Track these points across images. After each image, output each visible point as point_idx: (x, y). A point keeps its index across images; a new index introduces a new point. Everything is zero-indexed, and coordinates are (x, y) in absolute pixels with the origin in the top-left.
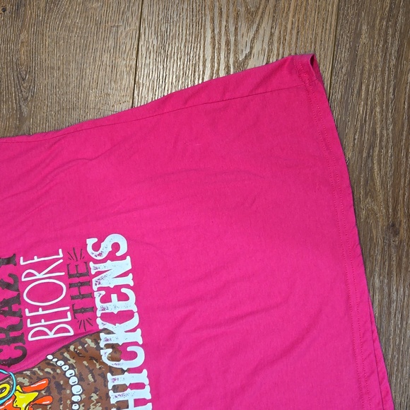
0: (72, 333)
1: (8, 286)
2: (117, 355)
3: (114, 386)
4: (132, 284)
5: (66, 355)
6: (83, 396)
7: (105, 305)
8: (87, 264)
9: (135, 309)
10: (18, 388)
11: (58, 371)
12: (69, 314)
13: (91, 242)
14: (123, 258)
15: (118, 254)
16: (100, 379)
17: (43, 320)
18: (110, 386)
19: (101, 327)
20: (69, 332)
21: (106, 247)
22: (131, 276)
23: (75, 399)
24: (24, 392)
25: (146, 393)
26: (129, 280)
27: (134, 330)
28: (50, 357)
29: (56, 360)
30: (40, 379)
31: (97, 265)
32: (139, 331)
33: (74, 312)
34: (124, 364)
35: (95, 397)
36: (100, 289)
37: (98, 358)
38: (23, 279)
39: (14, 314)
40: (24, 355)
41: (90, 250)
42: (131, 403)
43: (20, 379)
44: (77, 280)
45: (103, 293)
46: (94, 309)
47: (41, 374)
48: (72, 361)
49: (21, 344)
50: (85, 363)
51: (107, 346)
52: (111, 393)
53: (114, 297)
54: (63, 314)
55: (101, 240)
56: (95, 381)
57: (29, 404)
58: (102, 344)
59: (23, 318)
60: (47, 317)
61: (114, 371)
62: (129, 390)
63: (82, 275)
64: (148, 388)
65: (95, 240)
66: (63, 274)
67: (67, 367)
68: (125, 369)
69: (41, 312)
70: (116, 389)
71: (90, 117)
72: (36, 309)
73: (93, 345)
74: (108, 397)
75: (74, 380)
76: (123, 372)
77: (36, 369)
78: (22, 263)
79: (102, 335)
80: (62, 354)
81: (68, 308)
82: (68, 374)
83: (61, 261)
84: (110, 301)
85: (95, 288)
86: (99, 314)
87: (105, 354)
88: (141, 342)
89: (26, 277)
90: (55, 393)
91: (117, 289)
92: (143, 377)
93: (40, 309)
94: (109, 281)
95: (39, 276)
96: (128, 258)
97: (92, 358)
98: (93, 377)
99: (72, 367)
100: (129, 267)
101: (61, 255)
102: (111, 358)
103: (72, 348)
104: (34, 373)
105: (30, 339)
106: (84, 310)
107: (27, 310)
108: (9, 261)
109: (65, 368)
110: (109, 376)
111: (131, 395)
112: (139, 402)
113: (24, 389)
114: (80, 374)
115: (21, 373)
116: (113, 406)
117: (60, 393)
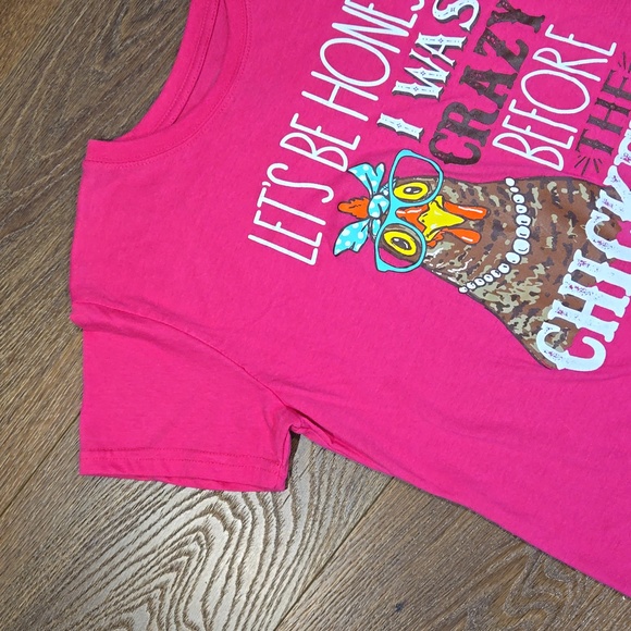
0: (560, 167)
1: (508, 55)
2: (613, 231)
3: (577, 271)
5: (535, 191)
6: (525, 260)
10: (439, 199)
11: (508, 208)
12: (571, 139)
16: (562, 252)
17: (529, 128)
18: (572, 268)
20: (557, 163)
23: (511, 257)
24: (444, 209)
25: (618, 306)
28: (510, 182)
29: (516, 190)
30: (475, 204)
33: (581, 140)
34: (614, 249)
35: (540, 270)
37: (579, 220)
38: (536, 57)
39: (494, 96)
40: (474, 160)
42: (588, 308)
43: (448, 190)
44: (611, 99)
46: (613, 151)
47: (482, 199)
48: (537, 205)
49: (477, 143)
50: (555, 218)
51: (605, 211)
52: (567, 278)
56: (554, 250)
57: (441, 229)
58: (599, 204)
59: (501, 109)
60: (537, 127)
61: (588, 251)
62: (595, 288)
63: (624, 95)
64: (626, 301)
66: (598, 79)
67: (525, 209)
68: (608, 257)
69: (533, 115)
70: (577, 276)
72: (529, 108)
73: (586, 197)
74: (559, 281)
75: (523, 231)
76: (602, 258)
77: (479, 188)
78: (548, 33)
79: (603, 194)
80: (530, 187)
81: (575, 130)
82: (519, 220)
83: (605, 61)
86: (618, 161)
87: (597, 218)
90: (488, 230)
93: (535, 111)
95: (559, 64)
97: (570, 215)
98: (555, 241)
99: (530, 213)
101: (610, 53)
102: (598, 230)
103: (551, 185)
104: (472, 192)
105: (495, 143)
106: (599, 145)
107: (514, 102)
108: (530, 20)
109: (522, 209)
110: (578, 254)
111: (593, 297)
112: (601, 313)
113: (446, 205)
114: (538, 228)
115: (455, 182)
116: (559, 297)
117: (494, 238)
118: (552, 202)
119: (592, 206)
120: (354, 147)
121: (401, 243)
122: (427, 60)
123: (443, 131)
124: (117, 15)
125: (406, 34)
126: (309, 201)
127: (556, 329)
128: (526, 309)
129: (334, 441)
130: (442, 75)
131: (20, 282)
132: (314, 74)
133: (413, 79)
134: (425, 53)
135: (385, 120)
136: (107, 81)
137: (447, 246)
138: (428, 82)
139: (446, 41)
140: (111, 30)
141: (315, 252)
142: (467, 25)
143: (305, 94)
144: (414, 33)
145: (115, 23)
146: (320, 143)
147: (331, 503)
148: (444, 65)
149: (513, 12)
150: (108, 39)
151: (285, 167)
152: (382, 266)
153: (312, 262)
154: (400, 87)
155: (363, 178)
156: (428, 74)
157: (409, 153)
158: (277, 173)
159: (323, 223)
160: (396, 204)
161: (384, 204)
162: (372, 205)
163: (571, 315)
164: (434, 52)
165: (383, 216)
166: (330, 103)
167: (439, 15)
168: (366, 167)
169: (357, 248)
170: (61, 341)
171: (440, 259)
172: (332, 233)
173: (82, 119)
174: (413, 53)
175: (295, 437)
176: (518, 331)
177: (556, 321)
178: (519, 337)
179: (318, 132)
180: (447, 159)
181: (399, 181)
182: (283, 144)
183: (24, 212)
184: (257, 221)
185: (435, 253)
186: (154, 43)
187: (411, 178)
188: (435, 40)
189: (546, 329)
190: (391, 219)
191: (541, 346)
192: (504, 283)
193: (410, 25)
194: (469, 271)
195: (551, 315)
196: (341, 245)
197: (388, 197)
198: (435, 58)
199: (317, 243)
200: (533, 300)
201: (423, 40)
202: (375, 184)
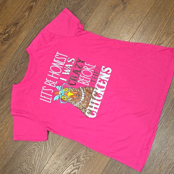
0: (88, 85)
1: (80, 67)
2: (96, 95)
4: (108, 81)
5: (84, 89)
6: (83, 100)
7: (99, 83)
8: (100, 71)
9: (105, 87)
10: (70, 91)
11: (81, 92)
12: (90, 80)
13: (103, 67)
14: (109, 74)
15: (108, 73)
16: (89, 99)
17: (83, 79)
18: (91, 101)
19: (95, 87)
21: (106, 70)
22: (108, 79)
23: (81, 100)
25: (98, 107)
26: (107, 80)
27: (103, 91)
28: (81, 88)
30: (76, 91)
31: (102, 73)
32: (104, 92)
33: (91, 81)
34: (97, 98)
35: (86, 102)
36: (100, 78)
37: (91, 93)
38: (84, 68)
39: (78, 74)
40: (75, 84)
41: (102, 69)
42: (93, 107)
43: (71, 89)
44: (95, 74)
45: (100, 80)
46: (96, 82)
48: (85, 91)
49: (75, 82)
50: (88, 93)
51: (95, 92)
52: (90, 103)
53: (102, 82)
54: (88, 80)
55: (106, 67)
58: (94, 91)
59: (79, 76)
60: (85, 79)
61: (93, 98)
62: (94, 104)
63: (97, 73)
64: (99, 106)
65: (104, 67)
66: (93, 71)
69: (84, 77)
70: (92, 102)
71: (118, 39)
72: (83, 76)
73: (92, 90)
74: (89, 103)
75: (83, 96)
76: (95, 99)
77: (76, 89)
78: (85, 64)
79: (95, 89)
80: (84, 88)
81: (90, 79)
82: (82, 94)
84: (101, 82)
85: (99, 78)
86: (97, 84)
87: (94, 93)
88: (103, 95)
89: (85, 67)
90: (78, 96)
91: (104, 80)
92: (99, 103)
94: (103, 78)
95: (87, 69)
96: (110, 75)
97: (90, 93)
98: (88, 97)
99: (84, 92)
100: (109, 77)
101: (95, 67)
102: (94, 95)
103: (87, 88)
104: (75, 90)
105: (78, 82)
106: (94, 81)
107: (81, 75)
108: (83, 62)
109: (83, 92)
110: (92, 99)
111: (94, 106)
112: (95, 108)
113: (71, 92)
114: (85, 95)
115: (72, 88)
116: (89, 106)
117: (79, 97)
118: (87, 90)
119: (93, 91)
120: (56, 83)
121: (64, 98)
122: (67, 69)
123: (70, 80)
124: (17, 63)
125: (64, 65)
126: (49, 92)
127: (89, 111)
128: (84, 108)
129: (55, 132)
130: (69, 71)
131: (2, 108)
132: (49, 72)
133: (65, 72)
134: (67, 67)
135: (61, 78)
136: (16, 74)
137: (72, 98)
138: (67, 72)
139: (70, 65)
140: (16, 66)
141: (51, 101)
142: (73, 63)
143: (48, 75)
144: (65, 64)
145: (17, 64)
146: (51, 83)
147: (55, 142)
148: (70, 69)
149: (80, 61)
150: (16, 67)
151: (45, 87)
152: (61, 102)
153: (50, 102)
154: (63, 73)
155: (58, 88)
156: (67, 71)
157: (65, 84)
158: (44, 88)
159: (52, 96)
160: (63, 92)
161: (61, 92)
162: (60, 92)
163: (91, 109)
164: (68, 67)
165: (61, 94)
166: (52, 76)
167: (69, 61)
168: (58, 86)
169: (57, 100)
170: (10, 118)
171: (70, 101)
172: (53, 97)
173: (12, 81)
174: (65, 68)
175: (48, 132)
176: (83, 112)
177: (89, 110)
178: (83, 113)
179: (50, 81)
180: (71, 84)
181: (64, 88)
182: (45, 83)
183: (3, 97)
184: (41, 96)
185: (69, 100)
186: (24, 67)
187: (65, 88)
188: (68, 65)
189: (87, 111)
190: (63, 95)
191: (87, 114)
192: (81, 104)
193: (64, 63)
194: (75, 102)
195: (88, 109)
196: (55, 99)
197: (62, 91)
198: (68, 68)
199: (51, 99)
200: (85, 107)
201: (66, 65)
202: (60, 89)
